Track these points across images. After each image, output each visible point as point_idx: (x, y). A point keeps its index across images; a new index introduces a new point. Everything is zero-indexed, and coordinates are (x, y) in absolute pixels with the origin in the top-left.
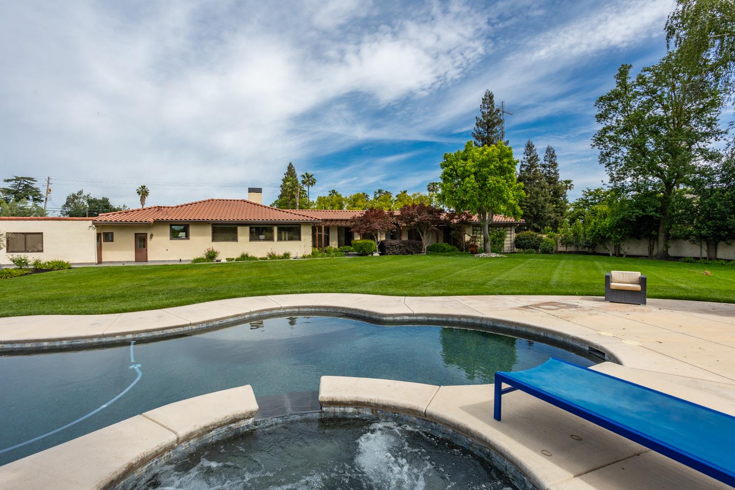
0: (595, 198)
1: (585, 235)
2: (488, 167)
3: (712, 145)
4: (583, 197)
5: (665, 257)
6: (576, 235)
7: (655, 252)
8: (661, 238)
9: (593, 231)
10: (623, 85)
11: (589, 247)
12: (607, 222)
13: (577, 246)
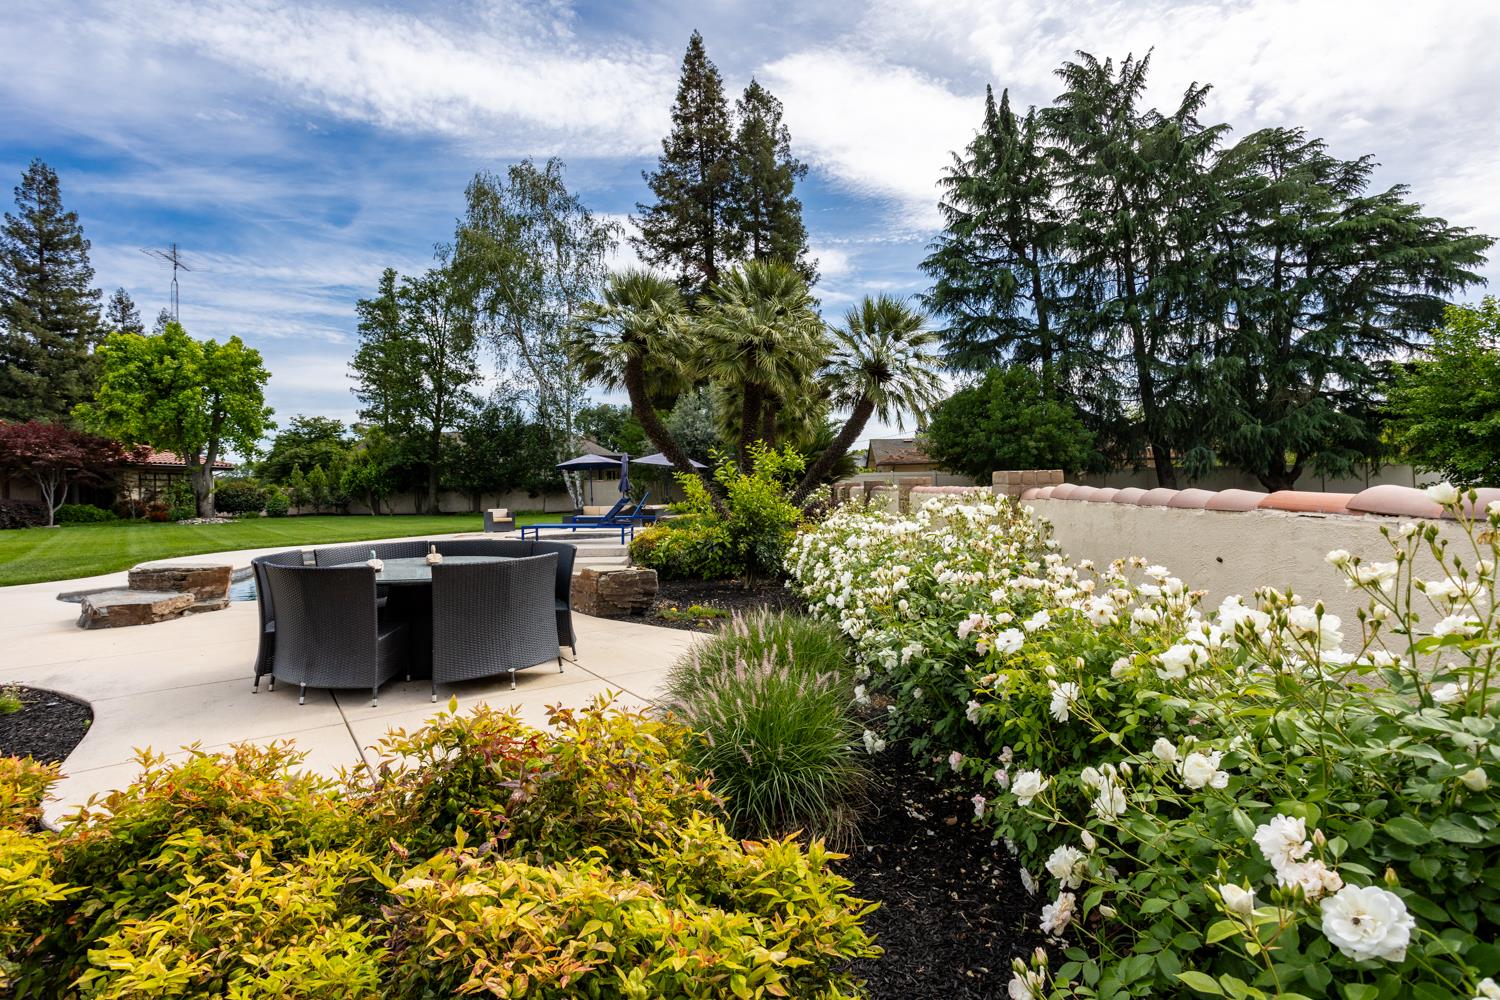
0: (310, 433)
1: (332, 490)
2: (224, 376)
3: (472, 388)
4: (292, 428)
5: (437, 513)
6: (315, 488)
7: (424, 509)
8: (432, 491)
9: (351, 482)
10: (388, 291)
11: (337, 505)
12: (371, 470)
13: (316, 506)
